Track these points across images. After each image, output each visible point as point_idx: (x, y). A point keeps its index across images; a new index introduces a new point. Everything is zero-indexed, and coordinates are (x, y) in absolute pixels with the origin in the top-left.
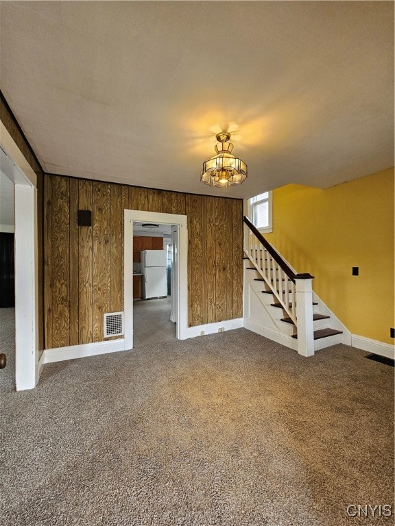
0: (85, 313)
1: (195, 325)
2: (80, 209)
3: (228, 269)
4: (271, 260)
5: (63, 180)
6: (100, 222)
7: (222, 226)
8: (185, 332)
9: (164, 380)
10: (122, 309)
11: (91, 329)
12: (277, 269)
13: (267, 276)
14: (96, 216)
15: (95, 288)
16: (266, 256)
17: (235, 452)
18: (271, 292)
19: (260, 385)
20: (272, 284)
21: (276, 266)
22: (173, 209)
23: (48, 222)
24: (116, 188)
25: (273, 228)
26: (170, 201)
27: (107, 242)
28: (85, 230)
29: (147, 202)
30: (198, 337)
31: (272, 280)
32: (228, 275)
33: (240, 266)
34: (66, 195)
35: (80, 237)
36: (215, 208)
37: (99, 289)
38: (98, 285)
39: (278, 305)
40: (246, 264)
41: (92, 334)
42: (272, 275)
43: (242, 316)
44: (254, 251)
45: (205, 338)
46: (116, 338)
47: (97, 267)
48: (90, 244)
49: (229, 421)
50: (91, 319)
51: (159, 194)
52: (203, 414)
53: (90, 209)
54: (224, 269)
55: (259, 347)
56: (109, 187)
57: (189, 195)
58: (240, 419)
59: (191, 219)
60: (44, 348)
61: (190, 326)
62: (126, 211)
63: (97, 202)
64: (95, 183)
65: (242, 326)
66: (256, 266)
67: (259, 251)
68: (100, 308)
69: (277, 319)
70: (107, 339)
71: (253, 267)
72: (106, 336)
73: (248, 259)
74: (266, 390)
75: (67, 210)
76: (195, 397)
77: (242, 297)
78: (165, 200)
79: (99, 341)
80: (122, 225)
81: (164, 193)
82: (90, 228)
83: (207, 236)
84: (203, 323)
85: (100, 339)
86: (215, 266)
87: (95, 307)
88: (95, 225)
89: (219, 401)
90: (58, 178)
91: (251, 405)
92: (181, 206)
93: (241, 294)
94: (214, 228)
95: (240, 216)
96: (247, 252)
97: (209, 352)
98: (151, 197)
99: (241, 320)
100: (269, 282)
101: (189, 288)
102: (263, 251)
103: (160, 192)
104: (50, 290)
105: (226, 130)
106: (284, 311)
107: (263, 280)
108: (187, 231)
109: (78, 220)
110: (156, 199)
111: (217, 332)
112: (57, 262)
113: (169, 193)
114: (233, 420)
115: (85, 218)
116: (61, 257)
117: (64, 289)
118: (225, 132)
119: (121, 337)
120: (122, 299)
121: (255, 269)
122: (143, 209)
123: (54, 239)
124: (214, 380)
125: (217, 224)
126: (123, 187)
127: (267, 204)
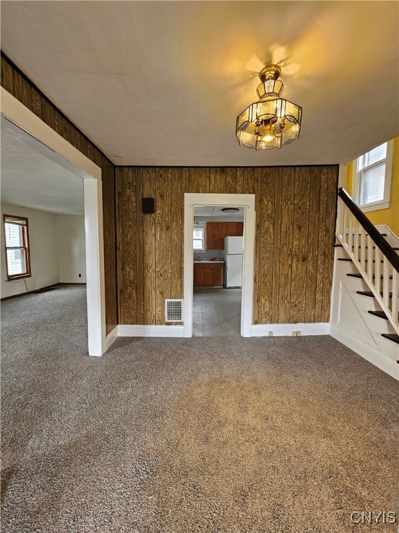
0: (149, 296)
1: (261, 323)
2: (144, 197)
3: (309, 259)
4: (374, 248)
5: (130, 171)
6: (162, 209)
7: (304, 204)
8: (249, 330)
9: (204, 378)
10: (182, 297)
11: (154, 312)
12: (382, 262)
13: (366, 271)
14: (159, 203)
15: (157, 274)
16: (366, 243)
17: (242, 497)
18: (370, 294)
19: (320, 418)
20: (374, 282)
21: (382, 257)
22: (239, 188)
23: (119, 211)
24: (176, 172)
25: (390, 203)
26: (235, 178)
27: (168, 228)
28: (149, 217)
29: (208, 183)
30: (265, 337)
31: (374, 277)
32: (310, 267)
33: (329, 256)
34: (132, 185)
35: (145, 225)
36: (295, 181)
37: (161, 275)
38: (160, 271)
39: (381, 314)
40: (337, 253)
41: (155, 317)
42: (374, 270)
43: (327, 321)
44: (350, 236)
45: (272, 340)
46: (176, 324)
47: (159, 254)
48: (153, 231)
49: (253, 452)
50: (154, 303)
51: (222, 172)
52: (228, 431)
53: (153, 196)
54: (304, 259)
55: (342, 366)
56: (170, 171)
57: (259, 169)
58: (269, 456)
59: (261, 197)
60: (118, 323)
61: (256, 323)
62: (186, 195)
63: (159, 189)
64: (157, 170)
65: (328, 333)
66: (352, 256)
67: (357, 236)
68: (162, 293)
69: (377, 333)
70: (168, 324)
71: (347, 258)
72: (167, 320)
73: (342, 246)
74: (324, 429)
75: (134, 199)
76: (228, 408)
77: (329, 297)
78: (229, 179)
79: (161, 324)
80: (182, 210)
81: (228, 170)
82: (153, 215)
83: (282, 218)
84: (271, 322)
85: (162, 322)
86: (291, 255)
87: (158, 292)
88: (158, 212)
89: (253, 422)
90: (126, 169)
91: (292, 442)
92: (248, 184)
93: (329, 292)
94: (292, 207)
95: (332, 188)
96: (340, 237)
97: (269, 358)
98: (213, 176)
99: (328, 325)
100: (368, 280)
101: (255, 280)
102: (363, 237)
103: (223, 169)
104: (121, 273)
105: (270, 61)
106: (389, 324)
107: (360, 276)
108: (254, 213)
109: (143, 208)
110: (219, 179)
111: (290, 335)
112: (126, 248)
113: (234, 170)
114: (259, 453)
115: (148, 206)
116: (130, 244)
117: (132, 273)
118: (271, 66)
119: (181, 324)
120: (182, 286)
121: (351, 260)
122: (205, 192)
123: (124, 227)
124: (259, 394)
125: (296, 202)
126: (184, 170)
127: (383, 167)
